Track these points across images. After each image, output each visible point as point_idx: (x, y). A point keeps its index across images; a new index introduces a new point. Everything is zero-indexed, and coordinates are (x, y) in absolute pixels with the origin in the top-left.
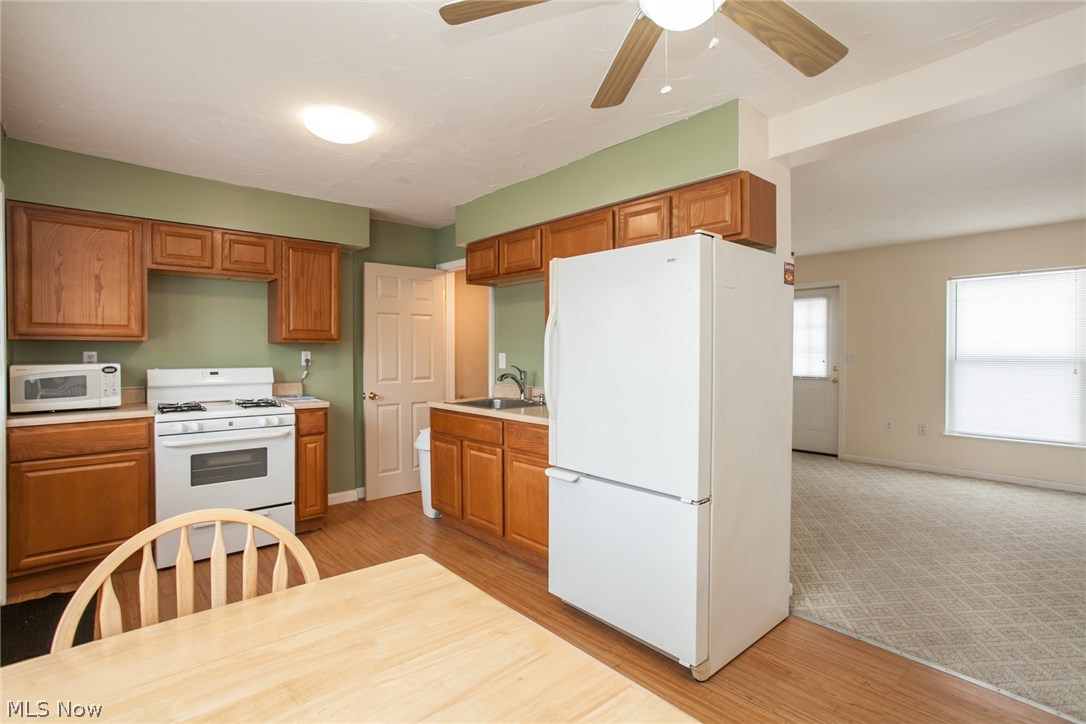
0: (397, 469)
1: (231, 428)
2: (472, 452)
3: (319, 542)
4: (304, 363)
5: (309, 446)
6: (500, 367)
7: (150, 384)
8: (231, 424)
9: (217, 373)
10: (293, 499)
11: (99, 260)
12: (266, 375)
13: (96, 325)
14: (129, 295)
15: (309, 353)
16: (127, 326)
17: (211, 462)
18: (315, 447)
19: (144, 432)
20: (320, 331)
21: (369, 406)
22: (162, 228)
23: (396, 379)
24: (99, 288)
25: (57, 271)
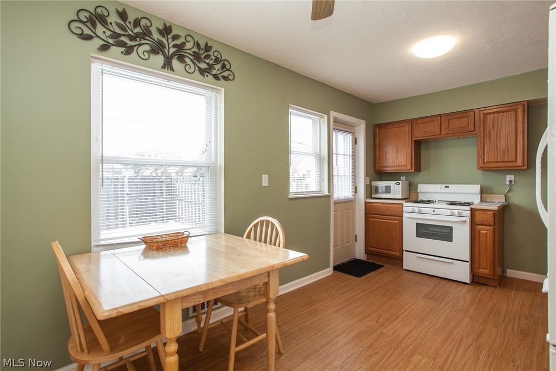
1: (434, 213)
4: (508, 183)
5: (482, 231)
7: (418, 190)
8: (434, 211)
9: (448, 187)
10: (468, 260)
12: (476, 187)
14: (407, 152)
15: (513, 176)
17: (431, 229)
18: (486, 233)
19: (401, 209)
22: (419, 121)
24: (397, 151)
25: (386, 146)
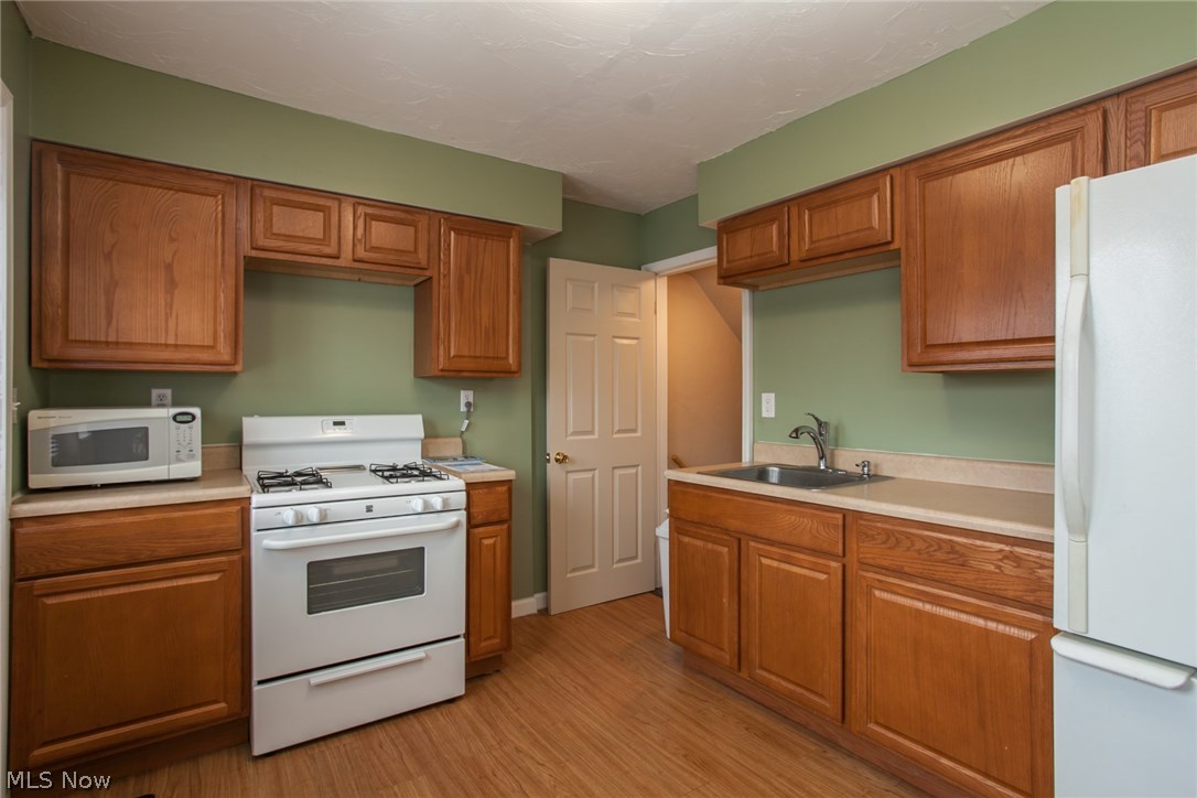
0: (592, 566)
1: (370, 515)
2: (765, 561)
3: (502, 698)
4: (463, 408)
5: (486, 542)
6: (765, 414)
7: (247, 439)
8: (369, 509)
9: (343, 423)
10: (462, 631)
11: (172, 240)
12: (413, 425)
13: (166, 345)
14: (216, 298)
15: (471, 393)
16: (212, 347)
17: (337, 571)
18: (495, 543)
19: (235, 523)
20: (494, 358)
21: (554, 471)
22: (267, 193)
23: (592, 432)
24: (172, 285)
25: (108, 256)
